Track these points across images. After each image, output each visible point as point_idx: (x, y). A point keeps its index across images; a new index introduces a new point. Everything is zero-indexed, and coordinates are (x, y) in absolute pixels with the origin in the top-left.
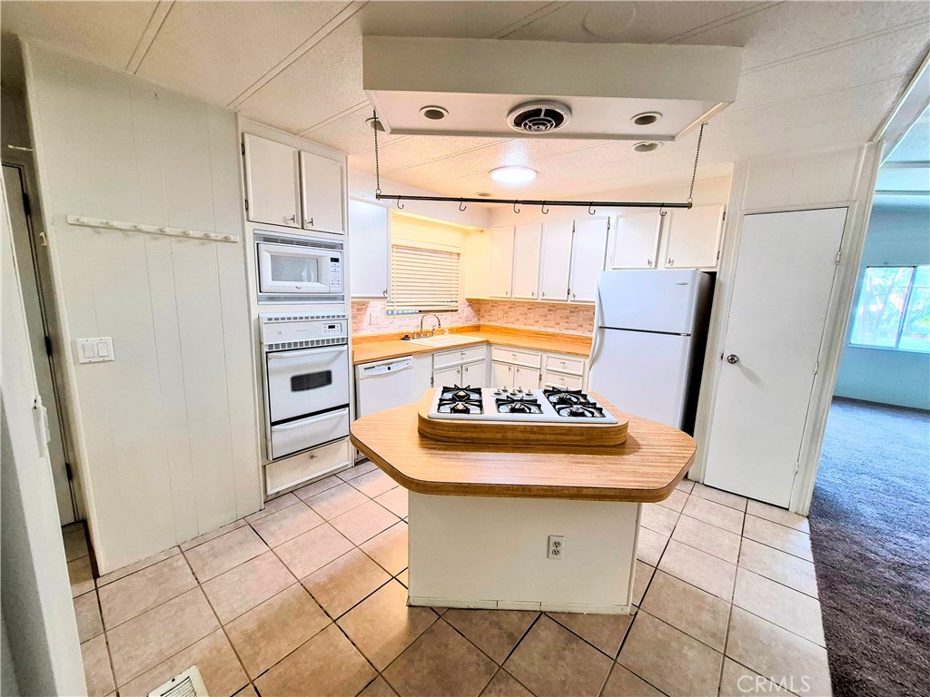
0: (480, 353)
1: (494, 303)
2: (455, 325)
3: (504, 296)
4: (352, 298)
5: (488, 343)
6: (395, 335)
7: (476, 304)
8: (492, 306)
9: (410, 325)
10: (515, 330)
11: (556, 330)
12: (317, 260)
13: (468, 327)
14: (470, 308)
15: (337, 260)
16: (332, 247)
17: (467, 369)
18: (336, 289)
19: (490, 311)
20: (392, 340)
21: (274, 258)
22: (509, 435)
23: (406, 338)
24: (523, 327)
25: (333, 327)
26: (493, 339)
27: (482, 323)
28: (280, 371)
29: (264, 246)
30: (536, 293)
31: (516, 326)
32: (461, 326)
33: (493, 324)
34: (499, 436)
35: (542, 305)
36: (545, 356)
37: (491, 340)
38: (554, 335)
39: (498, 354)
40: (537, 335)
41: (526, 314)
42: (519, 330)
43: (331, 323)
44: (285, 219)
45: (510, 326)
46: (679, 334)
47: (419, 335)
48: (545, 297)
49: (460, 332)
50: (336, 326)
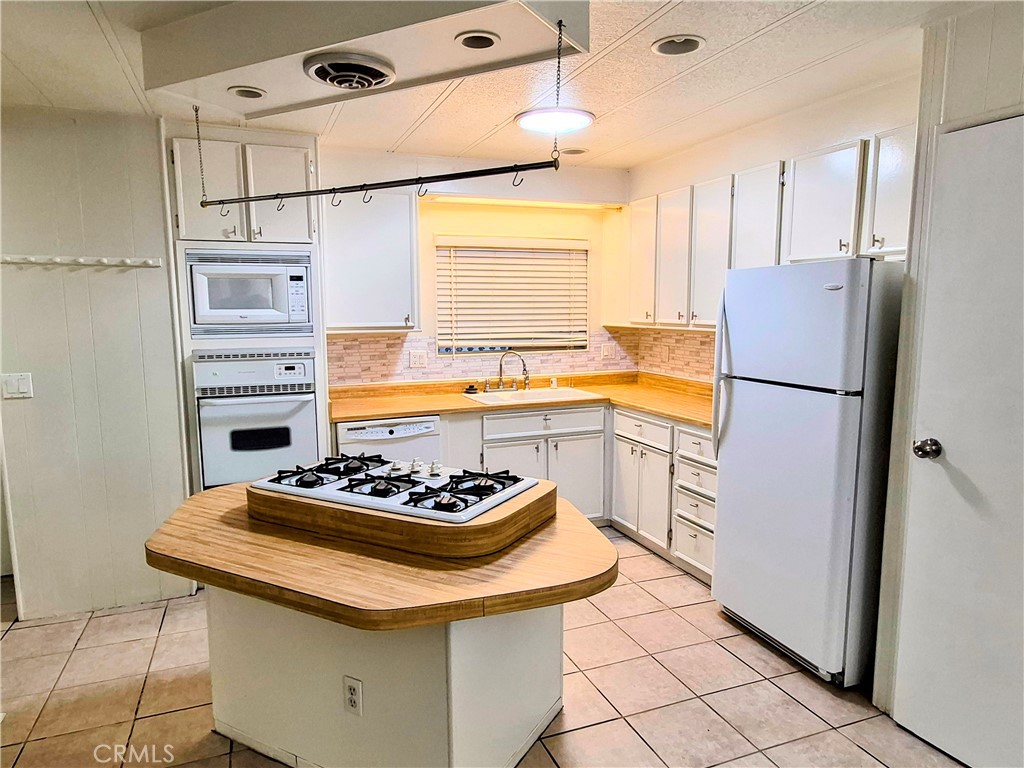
0: (593, 420)
2: (580, 372)
4: (328, 329)
5: (609, 404)
6: (454, 385)
7: (628, 338)
8: (655, 339)
12: (271, 279)
13: (609, 376)
14: (614, 343)
15: (300, 278)
16: (295, 261)
17: (556, 446)
18: (299, 316)
19: (651, 349)
21: (213, 282)
23: (471, 389)
25: (293, 368)
26: (617, 396)
28: (217, 422)
29: (198, 268)
32: (591, 372)
33: (655, 369)
36: (676, 429)
37: (614, 399)
42: (687, 383)
43: (289, 362)
44: (225, 233)
45: (678, 375)
47: (498, 385)
49: (590, 384)
50: (296, 366)
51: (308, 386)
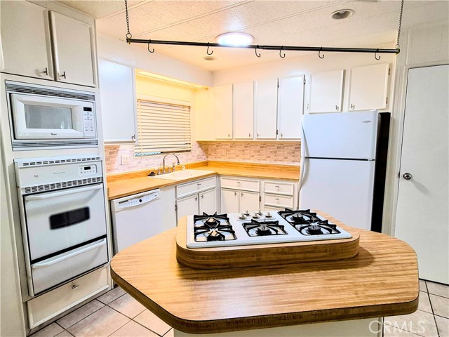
0: (212, 183)
1: (219, 144)
2: (190, 162)
3: (227, 137)
4: (105, 143)
5: (217, 175)
6: (143, 173)
7: (204, 145)
8: (217, 146)
9: (155, 164)
10: (236, 163)
11: (268, 162)
12: (71, 110)
13: (200, 163)
14: (200, 149)
15: (89, 109)
16: (85, 98)
17: (202, 196)
18: (89, 135)
19: (215, 150)
20: (140, 176)
21: (28, 107)
22: (264, 257)
23: (152, 174)
24: (242, 161)
25: (89, 168)
26: (220, 171)
27: (210, 159)
28: (38, 212)
29: (16, 96)
30: (251, 134)
31: (237, 161)
32: (194, 162)
33: (218, 160)
34: (254, 259)
35: (255, 144)
36: (263, 182)
37: (219, 172)
38: (266, 166)
39: (225, 183)
40: (253, 166)
41: (243, 151)
42: (239, 164)
43: (87, 165)
45: (232, 161)
46: (367, 160)
47: (162, 171)
48: (259, 137)
49: (194, 167)
50: (91, 167)
51: (99, 178)
